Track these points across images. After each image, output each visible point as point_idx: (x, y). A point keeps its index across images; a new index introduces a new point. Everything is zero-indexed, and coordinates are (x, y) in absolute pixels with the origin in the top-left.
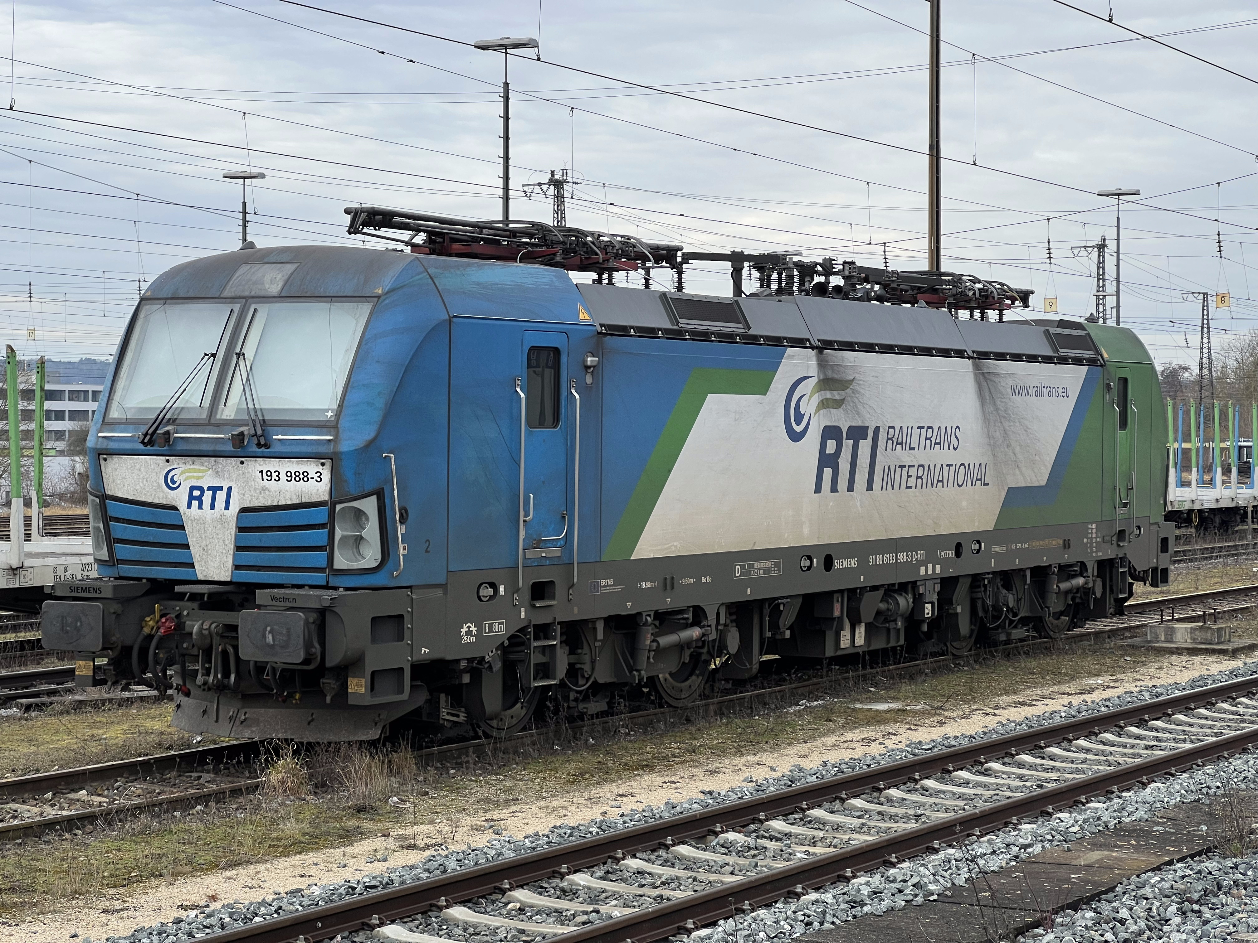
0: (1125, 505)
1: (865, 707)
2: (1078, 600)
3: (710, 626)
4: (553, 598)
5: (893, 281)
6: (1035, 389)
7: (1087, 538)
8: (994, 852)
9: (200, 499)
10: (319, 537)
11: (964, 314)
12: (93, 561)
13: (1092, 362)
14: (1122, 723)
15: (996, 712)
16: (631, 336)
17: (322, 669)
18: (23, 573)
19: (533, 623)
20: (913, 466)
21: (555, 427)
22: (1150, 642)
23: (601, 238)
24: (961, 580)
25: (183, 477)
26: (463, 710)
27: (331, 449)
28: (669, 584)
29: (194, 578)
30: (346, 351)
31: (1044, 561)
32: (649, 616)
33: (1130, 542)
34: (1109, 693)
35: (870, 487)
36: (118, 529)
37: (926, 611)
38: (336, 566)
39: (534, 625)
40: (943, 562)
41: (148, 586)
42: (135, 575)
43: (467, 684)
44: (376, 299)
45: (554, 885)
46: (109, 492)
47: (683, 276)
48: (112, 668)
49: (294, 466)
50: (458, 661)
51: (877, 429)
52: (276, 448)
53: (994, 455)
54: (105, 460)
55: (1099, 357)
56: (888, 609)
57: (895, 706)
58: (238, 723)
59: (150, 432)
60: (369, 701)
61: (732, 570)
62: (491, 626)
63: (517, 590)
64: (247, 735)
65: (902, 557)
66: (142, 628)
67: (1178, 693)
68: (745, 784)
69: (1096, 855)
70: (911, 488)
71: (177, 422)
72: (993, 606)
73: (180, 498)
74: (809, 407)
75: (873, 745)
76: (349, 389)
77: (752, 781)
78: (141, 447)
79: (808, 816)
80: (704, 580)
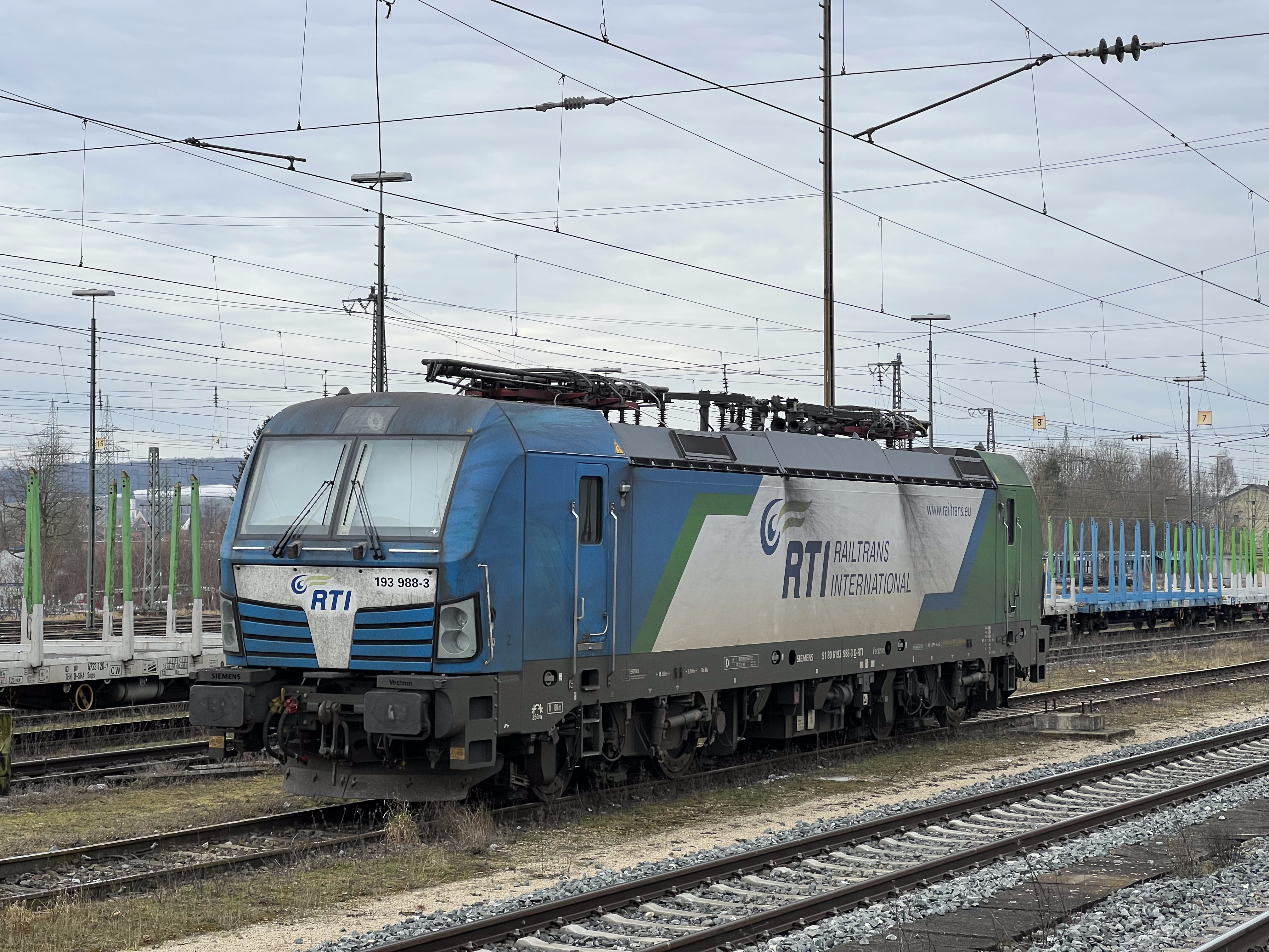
0: (1013, 610)
1: (829, 779)
2: (974, 693)
3: (707, 709)
4: (596, 683)
5: (830, 416)
6: (945, 509)
7: (985, 638)
8: (1003, 876)
9: (323, 601)
10: (426, 632)
11: (882, 443)
12: (222, 652)
13: (987, 486)
14: (1044, 791)
15: (936, 783)
16: (652, 467)
17: (431, 739)
18: (41, 671)
19: (583, 704)
20: (854, 575)
21: (598, 543)
22: (1037, 729)
23: (616, 383)
24: (888, 674)
25: (308, 583)
26: (526, 776)
27: (437, 560)
28: (678, 674)
29: (315, 667)
30: (446, 480)
31: (952, 658)
32: (664, 700)
33: (1016, 642)
34: (1020, 770)
35: (822, 594)
36: (249, 627)
37: (864, 700)
38: (440, 656)
39: (584, 707)
40: (876, 658)
41: (274, 673)
42: (262, 664)
43: (532, 754)
44: (469, 438)
45: (670, 901)
46: (241, 595)
47: (666, 413)
48: (242, 741)
49: (405, 574)
50: (528, 735)
51: (828, 544)
52: (389, 560)
53: (915, 566)
54: (238, 569)
55: (993, 481)
56: (835, 698)
57: (855, 779)
58: (349, 786)
59: (281, 545)
60: (467, 767)
61: (723, 661)
62: (553, 706)
63: (572, 677)
64: (355, 797)
65: (846, 653)
66: (269, 708)
67: (1076, 770)
68: (766, 835)
69: (1081, 878)
70: (852, 594)
71: (302, 537)
72: (912, 696)
73: (305, 600)
74: (778, 525)
75: (850, 807)
76: (451, 511)
77: (771, 833)
78: (272, 558)
79: (832, 857)
80: (703, 671)
